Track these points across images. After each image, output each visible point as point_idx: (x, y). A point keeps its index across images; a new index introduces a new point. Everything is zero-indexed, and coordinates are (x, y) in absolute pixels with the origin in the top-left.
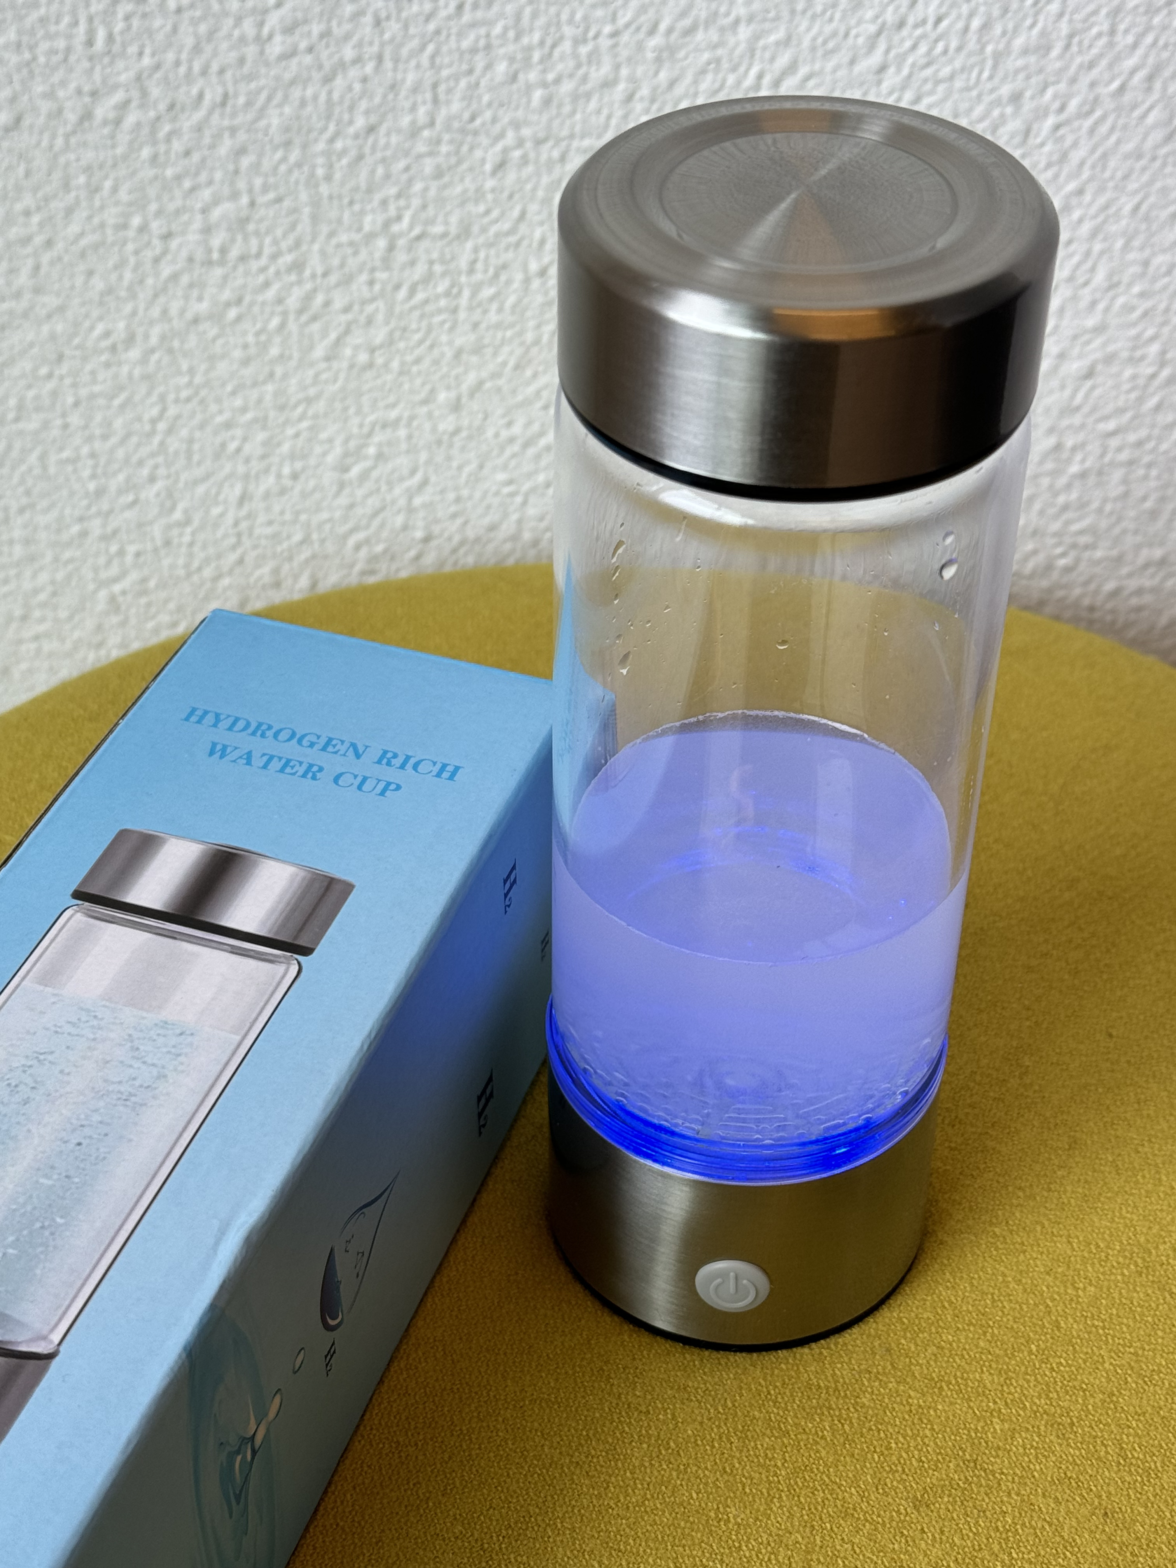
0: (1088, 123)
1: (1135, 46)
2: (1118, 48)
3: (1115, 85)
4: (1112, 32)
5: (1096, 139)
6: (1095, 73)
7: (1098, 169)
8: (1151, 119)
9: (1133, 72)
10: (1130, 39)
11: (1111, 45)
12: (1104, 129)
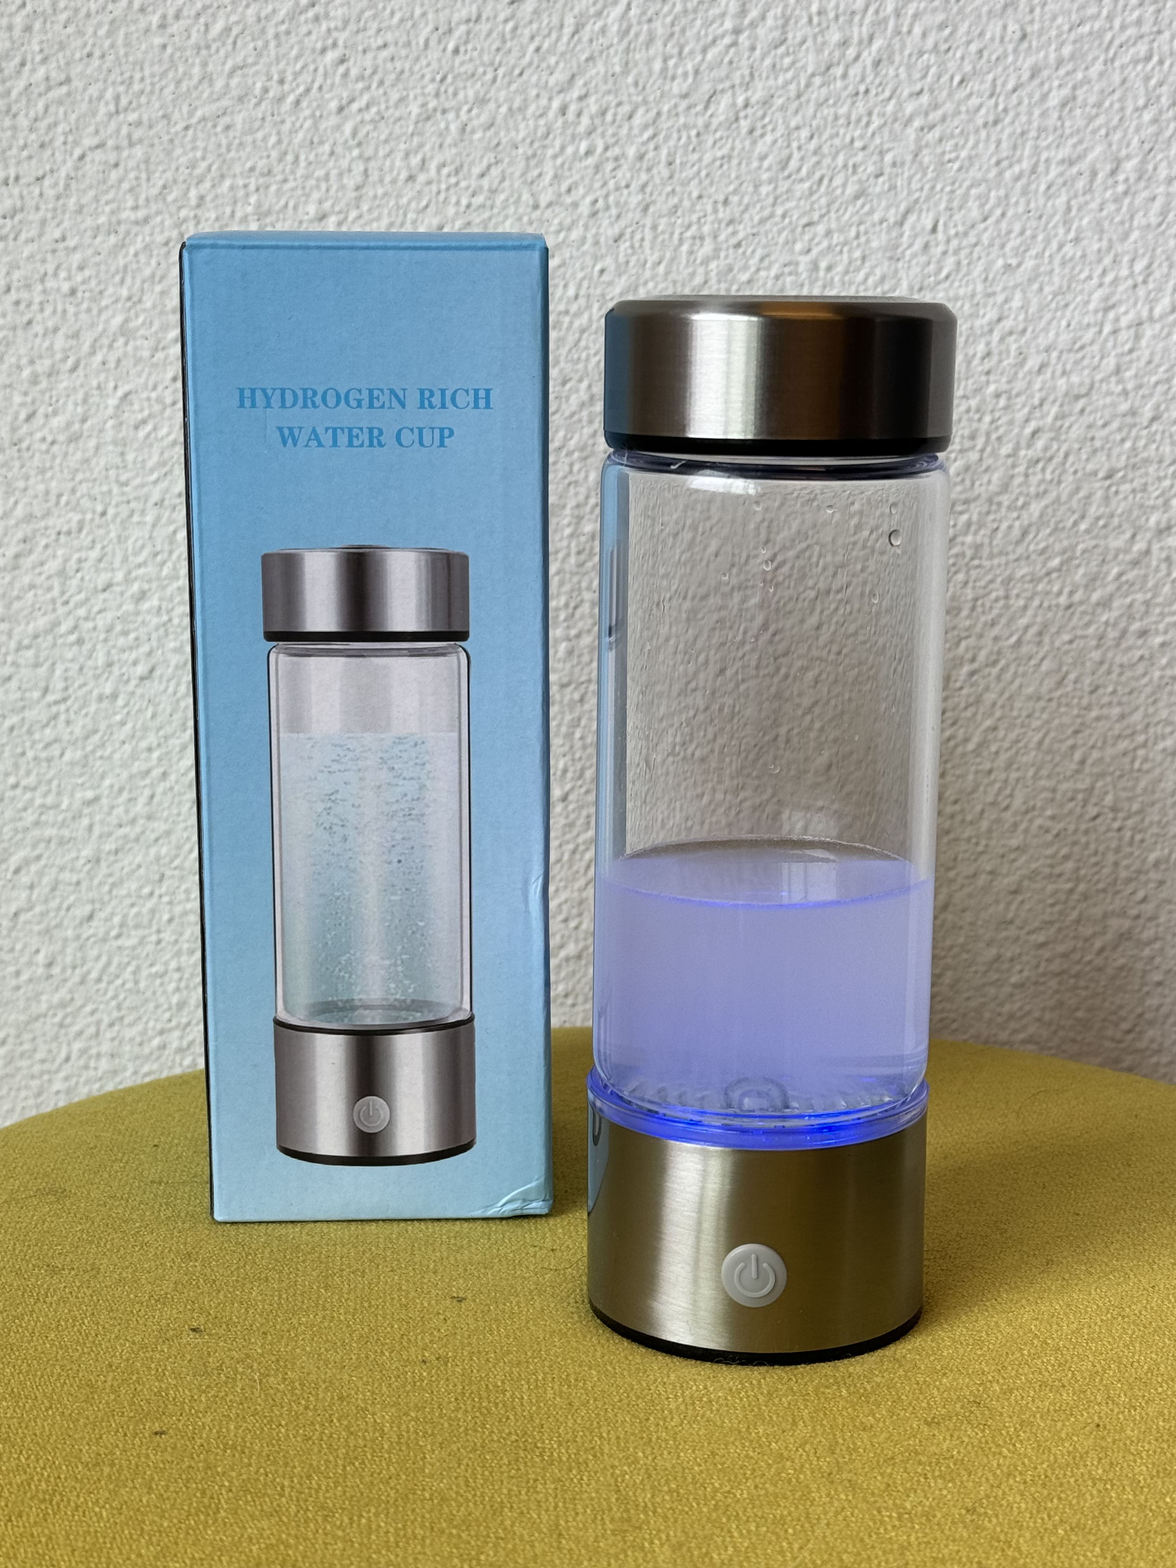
0: (995, 671)
1: (1025, 608)
2: (1013, 609)
3: (1013, 639)
4: (1007, 597)
5: (1002, 685)
6: (996, 631)
7: (1007, 708)
8: (1044, 667)
9: (1027, 628)
10: (1021, 602)
11: (1007, 607)
12: (1008, 676)
